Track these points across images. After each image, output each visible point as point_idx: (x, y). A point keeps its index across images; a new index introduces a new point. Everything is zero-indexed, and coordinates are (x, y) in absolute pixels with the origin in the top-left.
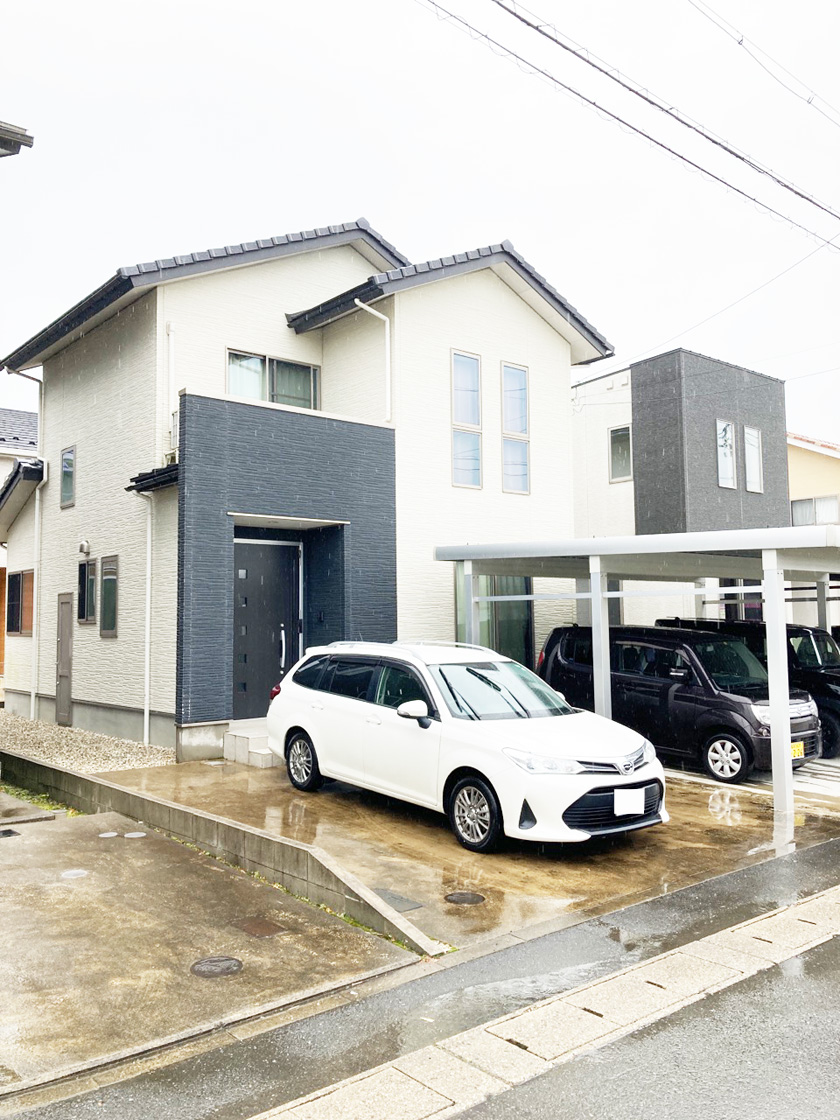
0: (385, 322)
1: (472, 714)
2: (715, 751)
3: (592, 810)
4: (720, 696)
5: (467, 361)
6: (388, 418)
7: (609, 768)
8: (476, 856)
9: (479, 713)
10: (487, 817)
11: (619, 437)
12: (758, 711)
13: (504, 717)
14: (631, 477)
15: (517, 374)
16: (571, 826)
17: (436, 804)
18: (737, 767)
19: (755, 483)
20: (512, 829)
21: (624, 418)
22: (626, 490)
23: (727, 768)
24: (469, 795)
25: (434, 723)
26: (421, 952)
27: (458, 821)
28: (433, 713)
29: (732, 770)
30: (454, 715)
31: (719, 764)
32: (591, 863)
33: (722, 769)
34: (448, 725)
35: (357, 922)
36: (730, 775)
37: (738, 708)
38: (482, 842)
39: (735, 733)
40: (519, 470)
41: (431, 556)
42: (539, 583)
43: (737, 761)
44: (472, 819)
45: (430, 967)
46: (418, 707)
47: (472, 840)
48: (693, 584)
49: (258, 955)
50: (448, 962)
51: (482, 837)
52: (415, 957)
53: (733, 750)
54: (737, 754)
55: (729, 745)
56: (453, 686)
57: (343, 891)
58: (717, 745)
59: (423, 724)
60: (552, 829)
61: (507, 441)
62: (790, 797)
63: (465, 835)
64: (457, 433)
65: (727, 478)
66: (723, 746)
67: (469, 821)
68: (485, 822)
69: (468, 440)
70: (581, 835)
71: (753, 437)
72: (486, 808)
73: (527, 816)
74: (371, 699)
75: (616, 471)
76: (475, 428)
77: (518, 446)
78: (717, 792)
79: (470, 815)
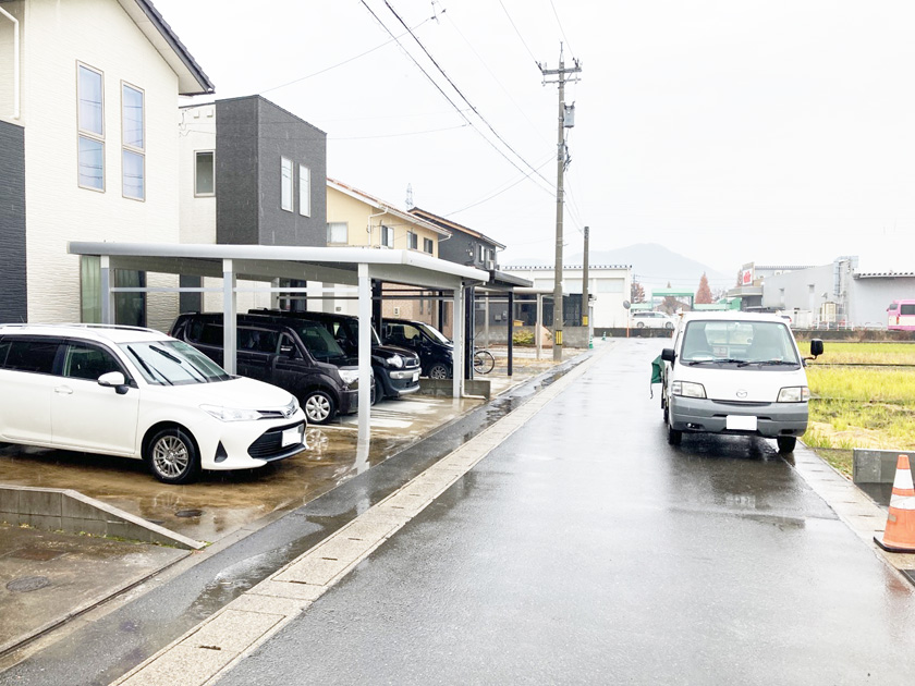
0: (14, 23)
1: (163, 380)
2: (311, 403)
3: (268, 445)
4: (317, 366)
5: (92, 76)
6: (17, 115)
7: (278, 414)
8: (175, 487)
9: (171, 380)
10: (185, 458)
11: (203, 159)
12: (346, 375)
13: (188, 382)
14: (214, 194)
16: (253, 457)
17: (136, 453)
18: (326, 413)
19: (305, 210)
20: (208, 462)
21: (209, 145)
22: (209, 204)
23: (319, 414)
24: (168, 443)
25: (131, 389)
26: (190, 548)
27: (156, 463)
28: (130, 382)
29: (323, 415)
30: (149, 383)
31: (314, 412)
32: (263, 482)
33: (316, 415)
34: (144, 391)
35: (122, 539)
36: (321, 419)
37: (326, 371)
38: (181, 476)
39: (326, 390)
40: (135, 182)
41: (65, 249)
42: (151, 277)
43: (326, 409)
44: (170, 460)
45: (203, 556)
46: (116, 378)
47: (170, 476)
48: (269, 284)
49: (58, 571)
50: (213, 550)
51: (180, 472)
52: (187, 552)
53: (324, 402)
54: (327, 404)
55: (321, 398)
56: (143, 359)
57: (104, 518)
58: (313, 399)
59: (120, 390)
60: (240, 460)
61: (126, 151)
62: (368, 430)
63: (163, 473)
64: (82, 137)
65: (287, 204)
66: (317, 399)
67: (167, 462)
68: (182, 461)
69: (92, 144)
70: (260, 463)
71: (304, 173)
72: (183, 451)
73: (221, 453)
74: (59, 373)
75: (201, 187)
76: (98, 136)
77: (135, 155)
78: (313, 431)
79: (169, 458)
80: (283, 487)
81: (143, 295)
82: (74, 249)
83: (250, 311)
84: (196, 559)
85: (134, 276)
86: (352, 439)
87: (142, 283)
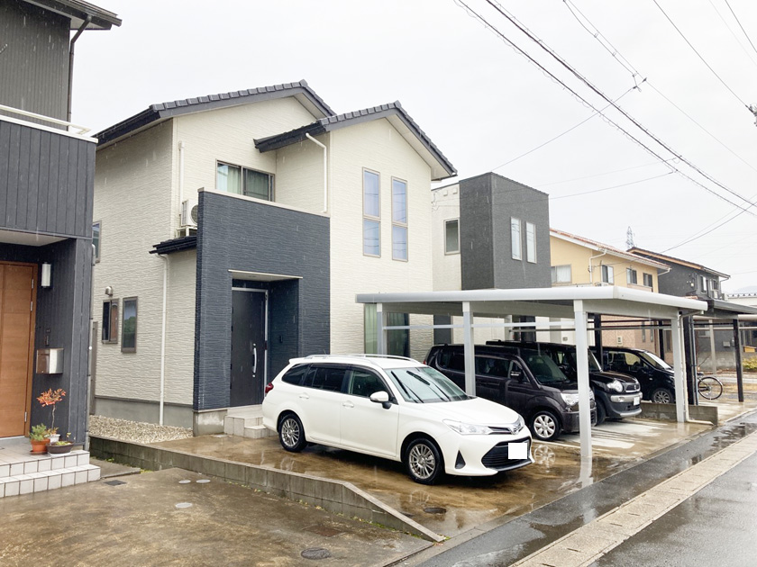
0: (323, 149)
1: (417, 399)
2: (539, 422)
3: (496, 456)
4: (542, 389)
5: (372, 177)
6: (325, 210)
8: (426, 487)
9: (422, 399)
10: (433, 463)
11: (451, 226)
12: (568, 397)
13: (435, 401)
14: (459, 251)
15: (400, 186)
16: (487, 466)
17: (397, 456)
18: (552, 431)
19: (532, 257)
20: (450, 468)
21: (455, 214)
22: (456, 259)
23: (546, 432)
24: (420, 450)
25: (393, 405)
26: (432, 540)
27: (411, 466)
28: (392, 399)
29: (549, 433)
30: (406, 400)
31: (541, 430)
32: (496, 488)
33: (543, 433)
34: (403, 407)
35: (383, 526)
36: (548, 436)
37: (551, 395)
38: (430, 478)
39: (551, 411)
40: (401, 247)
42: (413, 317)
43: (552, 428)
44: (422, 464)
45: (441, 548)
46: (382, 396)
47: (422, 478)
48: (503, 319)
49: (337, 546)
50: (450, 544)
51: (429, 475)
52: (430, 543)
53: (550, 421)
54: (552, 423)
55: (547, 418)
56: (402, 381)
57: (370, 508)
58: (540, 418)
59: (385, 406)
60: (475, 468)
61: (394, 226)
62: (590, 448)
63: (417, 475)
64: (366, 220)
65: (517, 255)
66: (543, 418)
67: (419, 465)
68: (430, 465)
69: (372, 224)
70: (492, 472)
71: (530, 228)
72: (431, 457)
73: (460, 461)
74: (345, 392)
75: (450, 247)
76: (376, 218)
77: (401, 229)
78: (541, 446)
79: (421, 462)
80: (512, 495)
81: (407, 332)
82: (360, 299)
83: (488, 343)
84: (437, 550)
85: (401, 317)
86: (576, 456)
87: (407, 323)
